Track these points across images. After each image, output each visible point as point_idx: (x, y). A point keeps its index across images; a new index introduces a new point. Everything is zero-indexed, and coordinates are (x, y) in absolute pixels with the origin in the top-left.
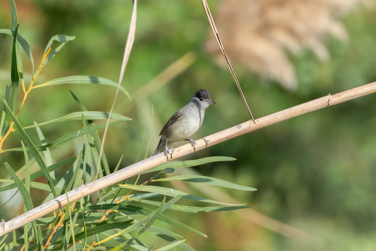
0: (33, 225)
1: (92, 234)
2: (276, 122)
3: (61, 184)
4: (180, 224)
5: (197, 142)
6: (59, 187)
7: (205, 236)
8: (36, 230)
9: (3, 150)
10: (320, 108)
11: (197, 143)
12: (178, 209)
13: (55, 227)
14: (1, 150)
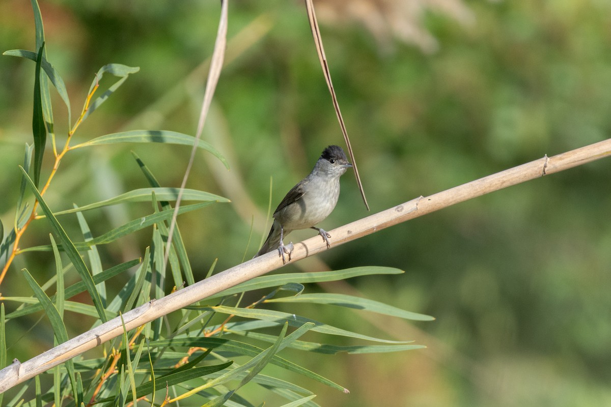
0: (68, 371)
1: (164, 386)
2: (459, 201)
3: (115, 306)
4: (306, 370)
5: (330, 233)
6: (112, 311)
7: (346, 391)
8: (74, 379)
9: (21, 249)
10: (531, 178)
11: (331, 235)
12: (305, 347)
13: (105, 374)
14: (18, 250)
